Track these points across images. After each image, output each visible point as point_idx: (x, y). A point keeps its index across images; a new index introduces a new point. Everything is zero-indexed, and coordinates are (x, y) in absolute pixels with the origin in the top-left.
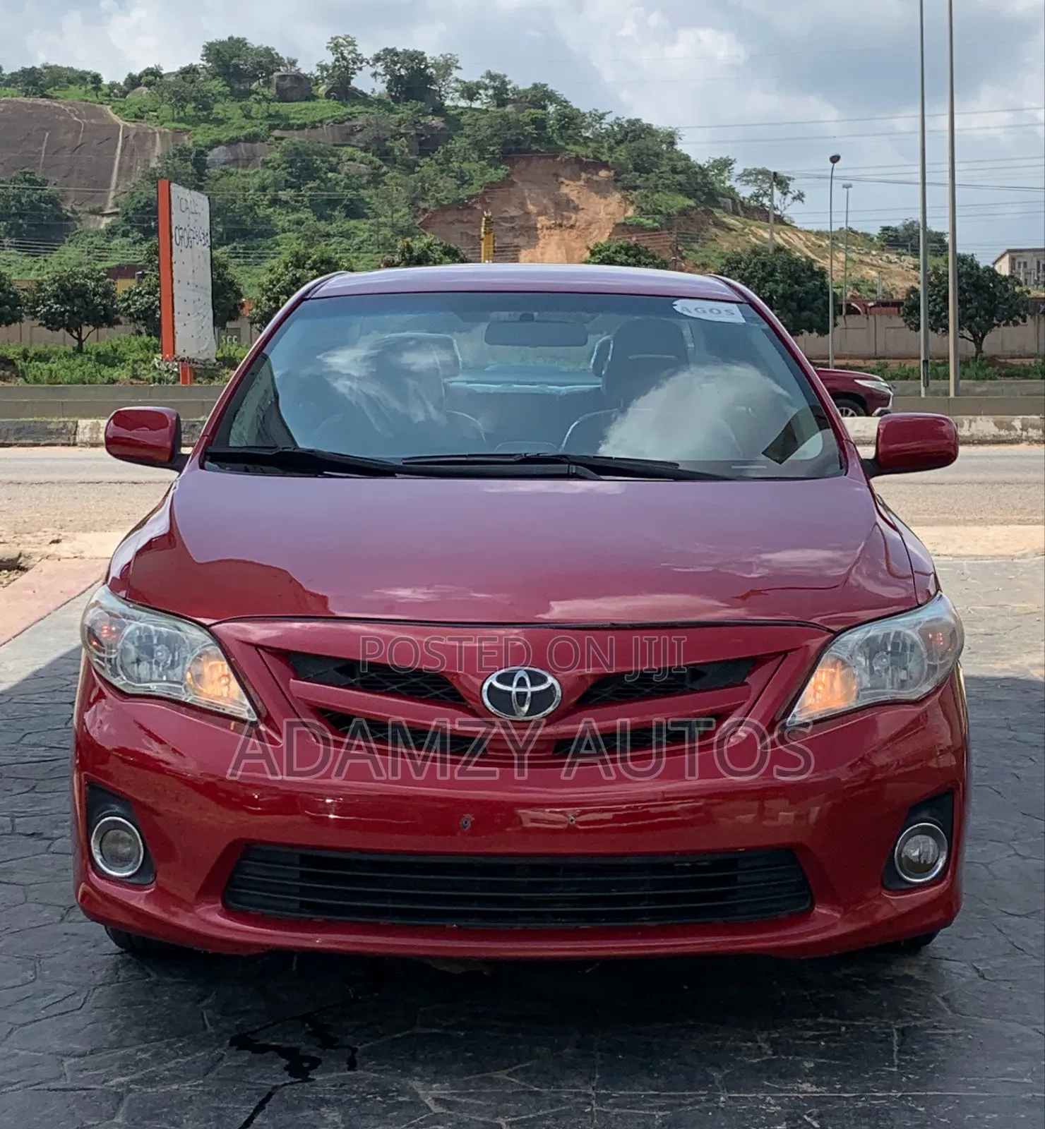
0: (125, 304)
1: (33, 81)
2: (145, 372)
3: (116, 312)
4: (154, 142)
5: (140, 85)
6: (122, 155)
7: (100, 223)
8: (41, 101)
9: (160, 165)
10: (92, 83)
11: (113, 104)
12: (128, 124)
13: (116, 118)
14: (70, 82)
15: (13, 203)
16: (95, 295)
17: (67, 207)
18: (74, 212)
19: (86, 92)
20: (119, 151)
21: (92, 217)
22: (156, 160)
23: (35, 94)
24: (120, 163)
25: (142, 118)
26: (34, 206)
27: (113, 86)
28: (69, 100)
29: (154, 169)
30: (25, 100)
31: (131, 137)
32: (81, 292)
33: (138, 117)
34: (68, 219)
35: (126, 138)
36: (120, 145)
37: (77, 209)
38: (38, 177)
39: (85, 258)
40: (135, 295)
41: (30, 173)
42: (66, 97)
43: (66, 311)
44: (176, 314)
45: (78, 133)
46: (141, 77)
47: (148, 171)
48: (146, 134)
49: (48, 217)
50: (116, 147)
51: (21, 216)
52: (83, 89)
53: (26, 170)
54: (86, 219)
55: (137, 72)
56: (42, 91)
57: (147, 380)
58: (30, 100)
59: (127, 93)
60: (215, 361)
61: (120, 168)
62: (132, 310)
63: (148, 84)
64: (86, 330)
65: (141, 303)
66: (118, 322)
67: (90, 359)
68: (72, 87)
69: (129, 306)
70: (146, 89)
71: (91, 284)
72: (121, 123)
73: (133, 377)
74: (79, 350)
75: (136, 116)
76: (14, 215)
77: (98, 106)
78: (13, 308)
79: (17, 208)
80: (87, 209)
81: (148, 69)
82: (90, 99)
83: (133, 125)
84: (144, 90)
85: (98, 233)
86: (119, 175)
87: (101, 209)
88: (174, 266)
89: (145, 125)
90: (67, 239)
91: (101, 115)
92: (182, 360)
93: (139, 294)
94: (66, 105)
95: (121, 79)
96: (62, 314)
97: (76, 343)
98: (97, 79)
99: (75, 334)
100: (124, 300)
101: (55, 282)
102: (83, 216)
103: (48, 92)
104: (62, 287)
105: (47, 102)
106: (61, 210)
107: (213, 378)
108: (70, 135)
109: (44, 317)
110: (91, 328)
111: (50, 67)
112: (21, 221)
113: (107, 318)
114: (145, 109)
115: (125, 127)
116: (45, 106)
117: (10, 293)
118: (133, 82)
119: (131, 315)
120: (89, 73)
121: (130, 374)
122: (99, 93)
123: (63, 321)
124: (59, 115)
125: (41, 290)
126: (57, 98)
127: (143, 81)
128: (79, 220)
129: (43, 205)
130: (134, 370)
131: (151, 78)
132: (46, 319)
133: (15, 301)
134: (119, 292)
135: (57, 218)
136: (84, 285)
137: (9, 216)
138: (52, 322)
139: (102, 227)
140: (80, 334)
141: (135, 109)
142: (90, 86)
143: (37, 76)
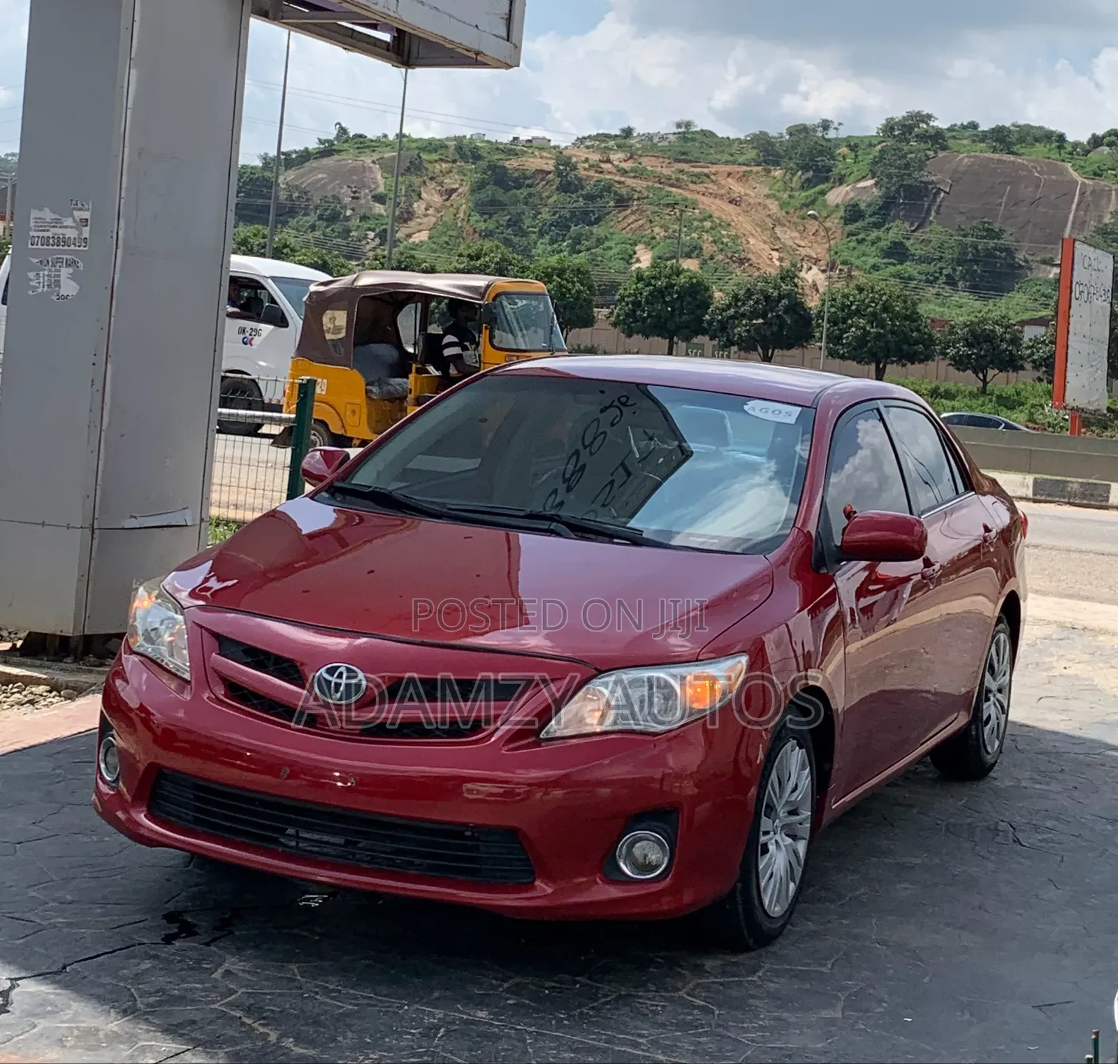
0: (1029, 351)
1: (1001, 138)
2: (1041, 417)
3: (1021, 358)
4: (1109, 199)
5: (1102, 145)
6: (1077, 210)
7: (1050, 272)
8: (1006, 157)
9: (1112, 221)
10: (1057, 141)
11: (1073, 161)
12: (1086, 181)
13: (1075, 175)
14: (1037, 140)
15: (970, 249)
16: (1001, 341)
17: (1020, 256)
18: (1026, 261)
19: (1050, 150)
20: (1074, 206)
21: (1043, 266)
22: (1109, 216)
23: (1002, 150)
24: (1075, 217)
25: (1100, 175)
26: (989, 254)
27: (1076, 145)
28: (1033, 157)
29: (1106, 225)
30: (992, 155)
31: (1088, 193)
32: (989, 338)
33: (1096, 175)
34: (1021, 267)
35: (1082, 194)
36: (1076, 200)
37: (1030, 258)
38: (996, 227)
39: (1030, 305)
40: (1038, 343)
41: (989, 223)
42: (1030, 155)
43: (973, 354)
44: (1069, 364)
45: (1038, 187)
46: (1104, 137)
47: (1101, 226)
48: (1103, 191)
49: (1001, 265)
50: (1072, 203)
51: (977, 262)
52: (1048, 146)
53: (986, 220)
54: (1038, 268)
55: (1100, 133)
56: (1008, 149)
57: (1043, 424)
58: (997, 156)
59: (1089, 152)
60: (1105, 412)
61: (1074, 223)
62: (1035, 357)
63: (1110, 145)
64: (991, 373)
65: (1043, 351)
66: (1022, 368)
67: (991, 401)
68: (1037, 144)
69: (1033, 354)
70: (1107, 148)
71: (999, 330)
72: (1080, 180)
73: (1029, 421)
74: (983, 391)
75: (1095, 174)
76: (970, 260)
77: (1059, 163)
78: (927, 347)
79: (973, 254)
80: (1039, 259)
81: (1112, 130)
82: (1053, 157)
83: (1090, 182)
84: (1106, 149)
85: (1047, 281)
86: (1073, 228)
87: (1052, 259)
88: (1071, 319)
89: (1102, 183)
90: (1017, 286)
91: (1063, 172)
92: (1072, 409)
93: (1043, 342)
94: (1030, 161)
95: (1084, 138)
96: (969, 356)
97: (981, 384)
98: (1061, 138)
99: (981, 375)
100: (1028, 348)
101: (967, 326)
102: (1034, 265)
103: (1015, 149)
104: (972, 332)
105: (1012, 158)
106: (1014, 258)
107: (1106, 429)
108: (1030, 189)
109: (953, 358)
110: (996, 371)
111: (1019, 126)
112: (975, 267)
113: (1010, 363)
114: (1103, 167)
115: (1083, 183)
116: (1010, 162)
117: (925, 333)
118: (1096, 141)
119: (1034, 361)
120: (1054, 132)
121: (1027, 417)
122: (1062, 151)
123: (970, 363)
124: (1023, 170)
125: (951, 333)
126: (1023, 154)
127: (1105, 141)
128: (1030, 269)
129: (998, 253)
130: (1031, 414)
131: (1113, 138)
132: (955, 360)
133: (929, 341)
134: (1026, 339)
135: (1011, 266)
136: (992, 331)
137: (966, 261)
138: (960, 363)
139: (1051, 276)
140: (985, 376)
141: (1095, 167)
142: (1054, 145)
143: (1005, 133)
